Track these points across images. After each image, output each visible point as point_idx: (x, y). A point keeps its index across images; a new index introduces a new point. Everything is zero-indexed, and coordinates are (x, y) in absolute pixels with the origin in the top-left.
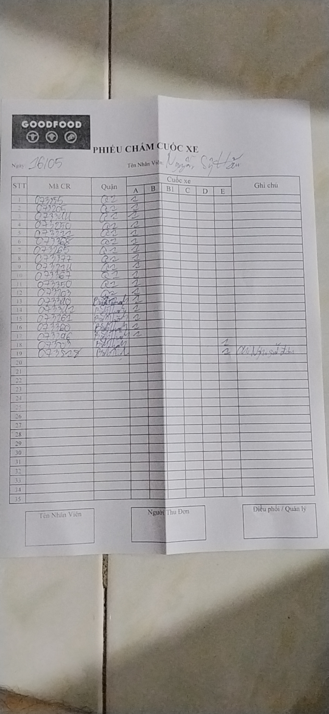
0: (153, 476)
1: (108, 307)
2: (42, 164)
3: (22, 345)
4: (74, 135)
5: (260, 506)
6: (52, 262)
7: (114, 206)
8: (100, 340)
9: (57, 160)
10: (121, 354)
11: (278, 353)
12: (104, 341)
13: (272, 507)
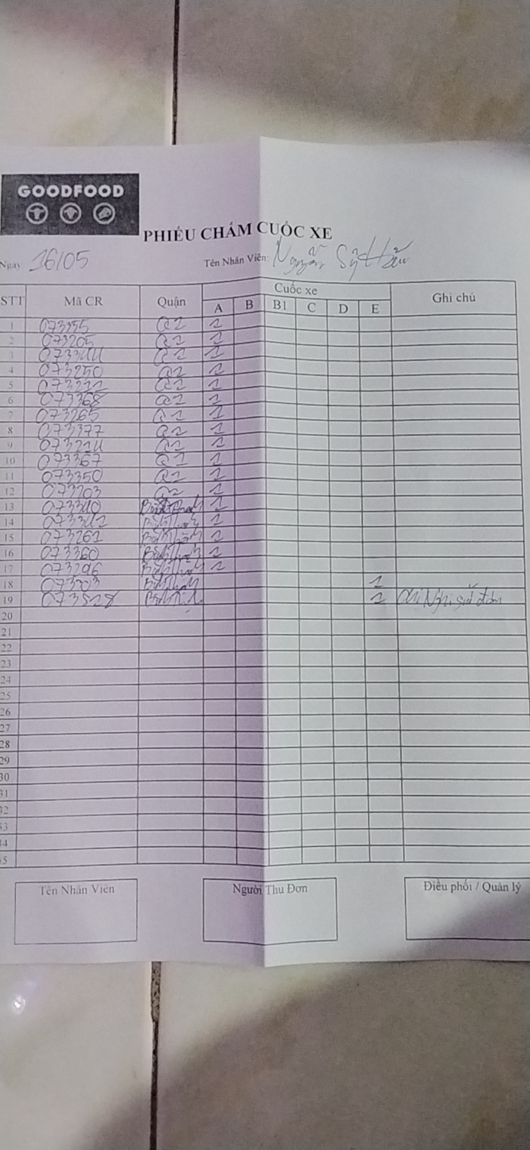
0: (244, 823)
1: (165, 518)
2: (53, 262)
3: (12, 584)
4: (110, 210)
5: (436, 880)
6: (68, 436)
7: (180, 336)
8: (150, 578)
9: (80, 254)
10: (189, 601)
11: (472, 602)
12: (159, 579)
13: (458, 883)
